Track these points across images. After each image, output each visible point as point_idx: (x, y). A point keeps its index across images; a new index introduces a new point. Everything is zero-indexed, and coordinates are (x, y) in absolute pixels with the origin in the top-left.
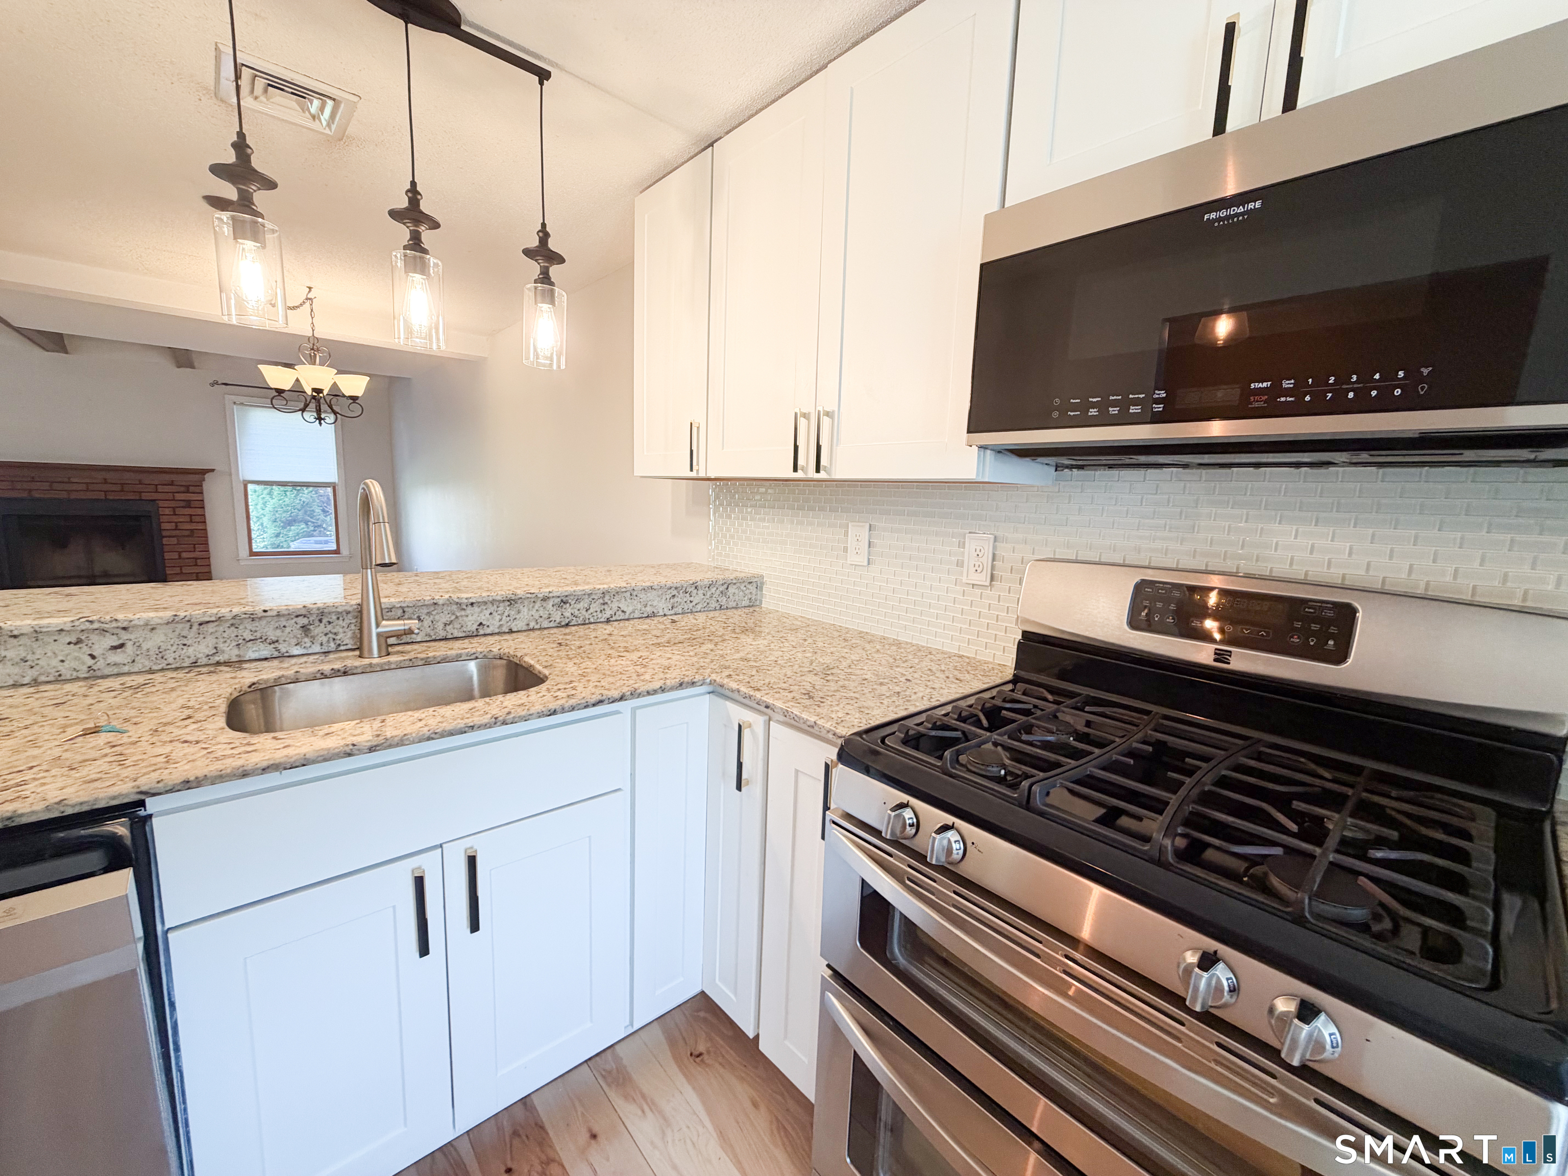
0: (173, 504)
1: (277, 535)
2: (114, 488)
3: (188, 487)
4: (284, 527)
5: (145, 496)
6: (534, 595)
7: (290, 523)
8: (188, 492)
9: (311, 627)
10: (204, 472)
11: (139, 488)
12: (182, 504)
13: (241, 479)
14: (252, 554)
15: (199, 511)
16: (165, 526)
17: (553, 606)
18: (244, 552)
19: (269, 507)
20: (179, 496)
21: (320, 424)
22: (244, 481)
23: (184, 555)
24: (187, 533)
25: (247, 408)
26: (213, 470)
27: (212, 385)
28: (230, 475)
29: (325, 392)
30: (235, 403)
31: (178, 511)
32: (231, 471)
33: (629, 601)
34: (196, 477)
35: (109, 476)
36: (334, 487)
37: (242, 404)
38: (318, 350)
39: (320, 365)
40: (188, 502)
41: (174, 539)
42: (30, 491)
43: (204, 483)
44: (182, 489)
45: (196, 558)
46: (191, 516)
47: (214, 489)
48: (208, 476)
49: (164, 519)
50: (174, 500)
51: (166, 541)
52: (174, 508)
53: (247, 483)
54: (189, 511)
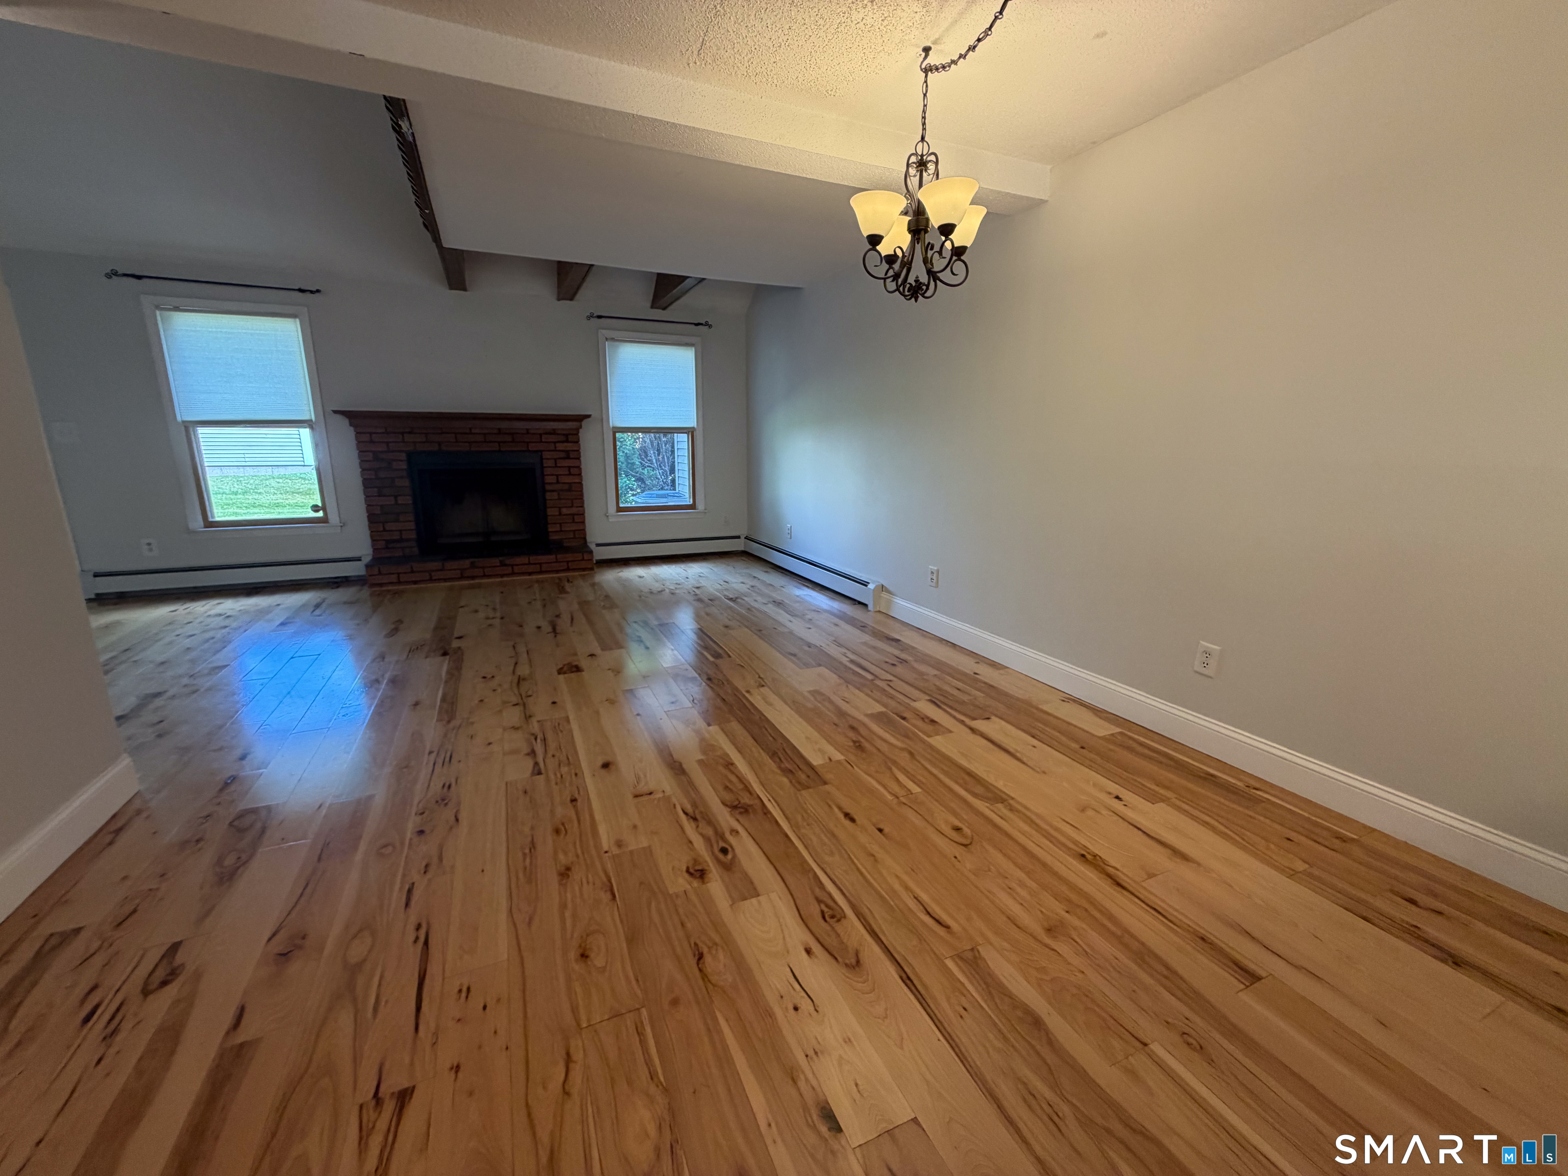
0: (555, 455)
2: (508, 438)
3: (567, 435)
5: (532, 447)
8: (567, 441)
10: (581, 419)
11: (528, 438)
12: (562, 455)
13: (611, 425)
14: (619, 509)
15: (576, 463)
16: (548, 479)
18: (612, 508)
20: (560, 446)
22: (613, 428)
23: (564, 511)
24: (566, 487)
25: (617, 343)
26: (588, 416)
27: (589, 318)
28: (602, 420)
30: (607, 339)
31: (559, 463)
32: (603, 418)
34: (572, 425)
35: (504, 425)
36: (690, 431)
37: (613, 339)
40: (567, 452)
41: (555, 494)
42: (440, 444)
43: (581, 430)
44: (562, 438)
45: (573, 515)
46: (569, 467)
47: (588, 438)
48: (584, 423)
49: (547, 471)
50: (556, 451)
51: (548, 496)
52: (555, 460)
53: (616, 430)
54: (567, 463)
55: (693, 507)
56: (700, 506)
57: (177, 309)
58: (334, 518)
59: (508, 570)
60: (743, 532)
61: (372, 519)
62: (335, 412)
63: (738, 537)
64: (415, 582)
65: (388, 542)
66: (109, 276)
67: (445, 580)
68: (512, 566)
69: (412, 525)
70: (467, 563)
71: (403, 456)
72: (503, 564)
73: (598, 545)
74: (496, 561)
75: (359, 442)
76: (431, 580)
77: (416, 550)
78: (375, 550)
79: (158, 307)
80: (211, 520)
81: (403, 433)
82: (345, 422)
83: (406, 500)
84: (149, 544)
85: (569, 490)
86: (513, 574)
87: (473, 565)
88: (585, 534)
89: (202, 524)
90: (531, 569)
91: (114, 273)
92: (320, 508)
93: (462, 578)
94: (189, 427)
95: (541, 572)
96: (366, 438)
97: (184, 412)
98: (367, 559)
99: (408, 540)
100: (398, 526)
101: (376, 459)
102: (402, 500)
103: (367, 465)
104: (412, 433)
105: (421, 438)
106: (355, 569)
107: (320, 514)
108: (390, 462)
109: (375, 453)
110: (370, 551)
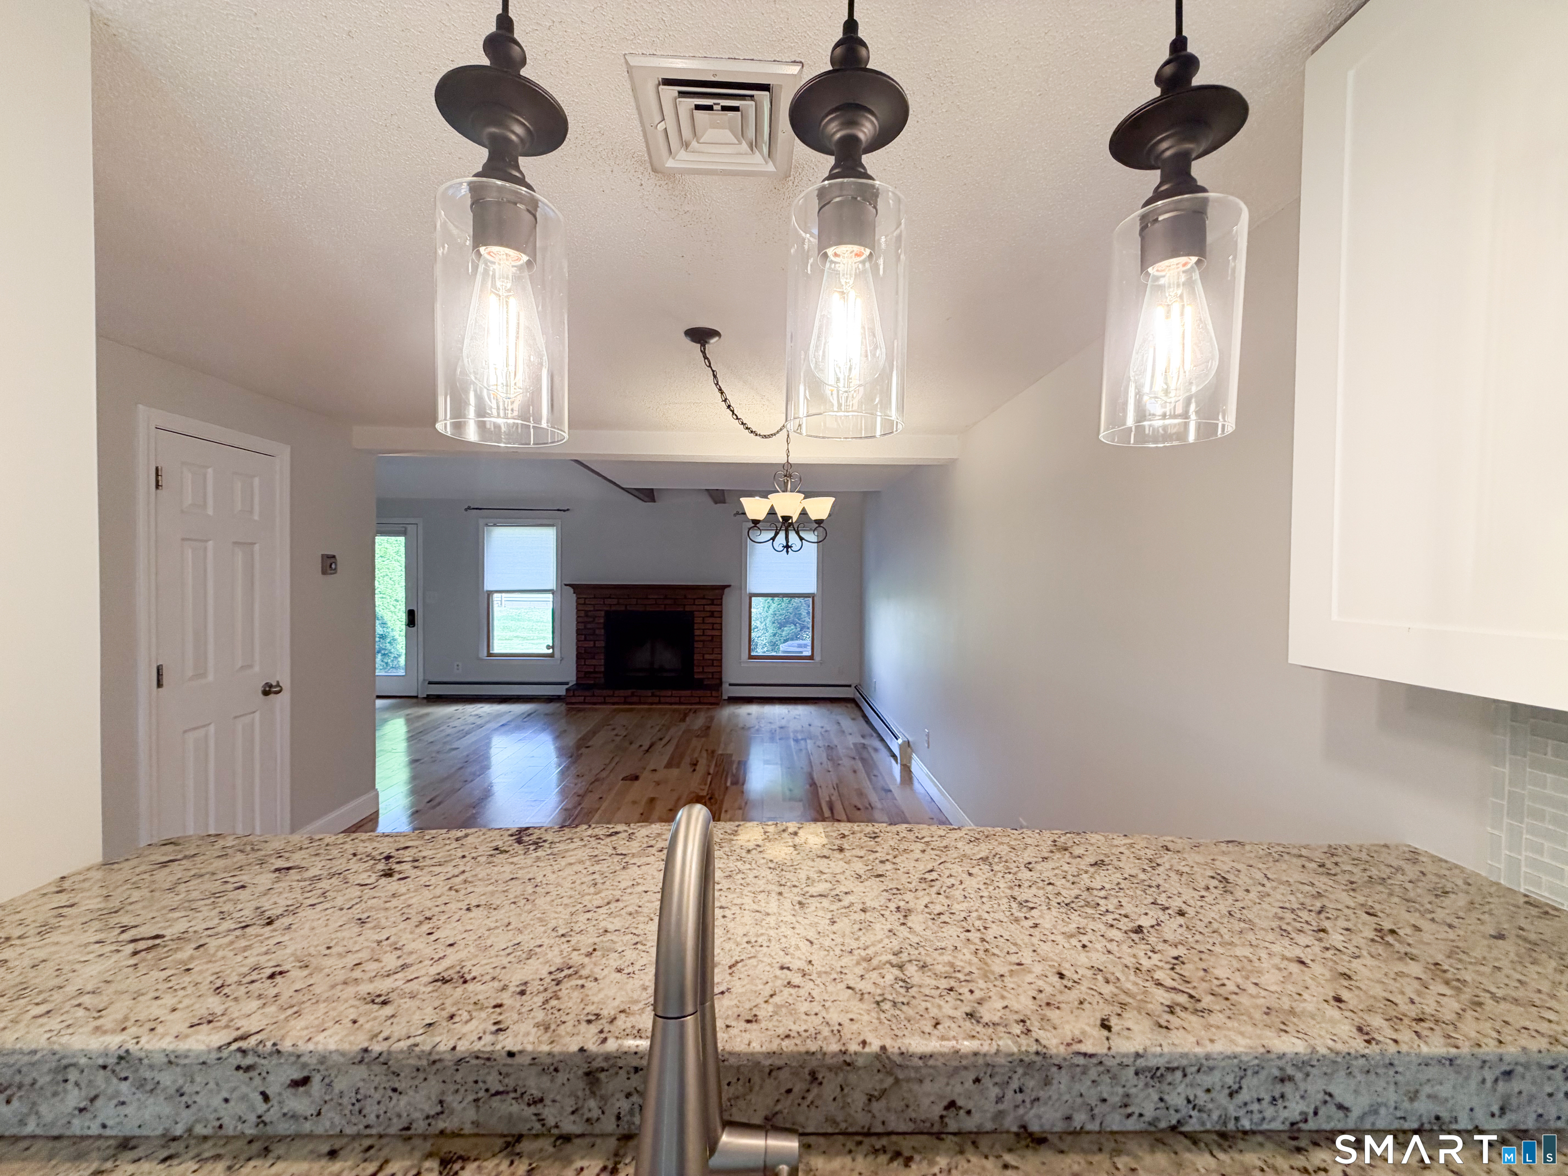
0: (703, 614)
1: (774, 635)
2: (670, 603)
3: (713, 600)
4: (780, 628)
5: (687, 608)
6: (1094, 1061)
7: (781, 626)
8: (712, 604)
9: (602, 1076)
10: (724, 587)
11: (684, 602)
12: (708, 614)
13: (748, 592)
14: (751, 657)
15: (718, 620)
16: (697, 632)
17: (1137, 1074)
18: (745, 655)
19: (771, 611)
20: (708, 608)
21: (787, 552)
22: (750, 594)
23: (707, 657)
24: (710, 638)
26: (729, 586)
27: (735, 515)
28: (741, 589)
29: (794, 520)
31: (706, 620)
32: (742, 586)
33: (1360, 1077)
34: (719, 592)
35: (668, 593)
36: (813, 597)
38: (790, 476)
39: (791, 491)
40: (712, 612)
41: (701, 643)
42: (626, 605)
43: (724, 597)
44: (709, 602)
45: (713, 660)
46: (713, 624)
47: (730, 602)
48: (726, 590)
49: (696, 626)
50: (704, 611)
51: (696, 645)
52: (703, 618)
53: (752, 595)
54: (711, 620)
55: (811, 658)
56: (817, 658)
57: (495, 525)
58: (557, 655)
59: (656, 700)
60: (854, 682)
61: (579, 656)
62: (566, 585)
63: (850, 686)
64: (593, 704)
65: (586, 673)
66: (466, 509)
67: (614, 704)
68: (660, 697)
69: (602, 662)
70: (630, 692)
71: (603, 613)
72: (653, 695)
73: (730, 685)
74: (649, 693)
75: (578, 604)
76: (605, 703)
77: (602, 681)
78: (578, 678)
79: (487, 525)
80: (492, 652)
81: (604, 598)
82: (572, 590)
83: (601, 644)
84: (458, 666)
85: (712, 641)
86: (660, 703)
88: (721, 676)
89: (486, 654)
90: (673, 700)
91: (469, 508)
92: (551, 647)
93: (625, 703)
94: (490, 594)
95: (680, 703)
96: (582, 601)
97: (488, 586)
98: (570, 685)
99: (600, 672)
100: (594, 662)
101: (587, 616)
102: (598, 644)
103: (580, 620)
104: (610, 598)
105: (615, 601)
106: (561, 691)
107: (550, 651)
108: (594, 617)
109: (586, 611)
110: (574, 679)
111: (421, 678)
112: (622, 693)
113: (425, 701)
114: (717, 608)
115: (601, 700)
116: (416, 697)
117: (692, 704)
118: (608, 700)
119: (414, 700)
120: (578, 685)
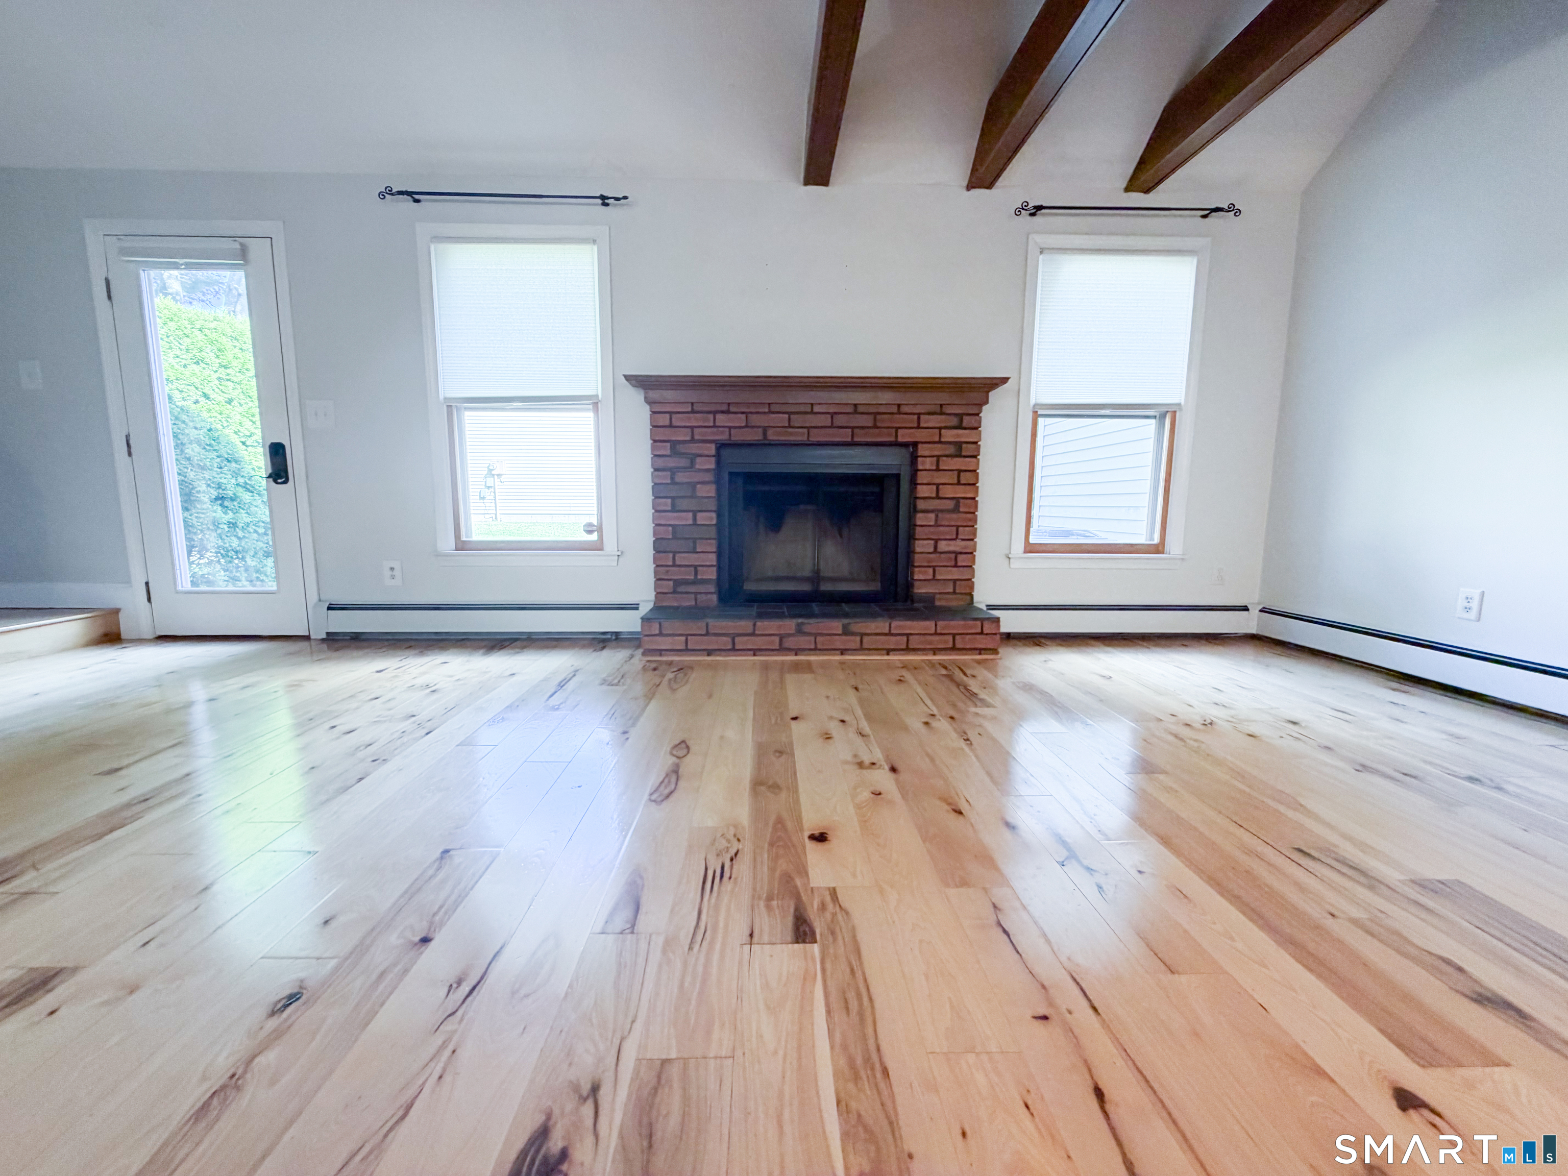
0: (938, 450)
2: (868, 420)
3: (960, 416)
5: (904, 436)
8: (960, 427)
10: (991, 384)
11: (899, 421)
12: (951, 450)
13: (1031, 402)
14: (1030, 549)
15: (970, 463)
16: (923, 491)
18: (1018, 546)
20: (948, 436)
22: (1035, 405)
23: (943, 546)
24: (951, 505)
25: (1059, 256)
26: (999, 382)
28: (1020, 391)
30: (1040, 252)
31: (946, 464)
32: (1021, 383)
37: (1055, 251)
40: (959, 445)
41: (932, 516)
42: (765, 429)
43: (984, 408)
45: (957, 554)
46: (959, 471)
47: (993, 423)
48: (993, 392)
49: (922, 477)
50: (940, 442)
51: (920, 519)
52: (938, 458)
53: (1040, 410)
54: (957, 463)
55: (1158, 549)
56: (1174, 546)
57: (454, 239)
58: (610, 545)
59: (854, 642)
61: (660, 546)
62: (628, 378)
63: (1245, 609)
64: (710, 653)
65: (677, 583)
66: (382, 196)
67: (755, 652)
68: (862, 635)
69: (712, 559)
70: (790, 625)
71: (712, 449)
72: (846, 632)
73: (992, 608)
74: (836, 625)
75: (655, 426)
76: (734, 650)
77: (714, 599)
78: (659, 595)
79: (435, 241)
80: (464, 538)
81: (715, 413)
82: (638, 393)
83: (708, 518)
84: (392, 569)
85: (956, 509)
86: (861, 649)
87: (800, 631)
88: (972, 587)
89: (452, 544)
90: (892, 642)
91: (389, 191)
92: (595, 528)
93: (782, 649)
94: (452, 407)
95: (908, 650)
96: (664, 420)
97: (449, 388)
98: (645, 609)
99: (704, 582)
100: (693, 559)
101: (675, 453)
102: (702, 519)
103: (661, 463)
104: (728, 412)
105: (740, 420)
106: (628, 622)
107: (594, 537)
108: (693, 458)
109: (674, 444)
110: (651, 595)
111: (313, 597)
112: (766, 626)
113: (325, 646)
114: (964, 435)
115: (725, 642)
116: (307, 638)
117: (935, 651)
118: (740, 642)
119: (304, 645)
120: (658, 608)
